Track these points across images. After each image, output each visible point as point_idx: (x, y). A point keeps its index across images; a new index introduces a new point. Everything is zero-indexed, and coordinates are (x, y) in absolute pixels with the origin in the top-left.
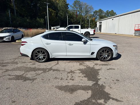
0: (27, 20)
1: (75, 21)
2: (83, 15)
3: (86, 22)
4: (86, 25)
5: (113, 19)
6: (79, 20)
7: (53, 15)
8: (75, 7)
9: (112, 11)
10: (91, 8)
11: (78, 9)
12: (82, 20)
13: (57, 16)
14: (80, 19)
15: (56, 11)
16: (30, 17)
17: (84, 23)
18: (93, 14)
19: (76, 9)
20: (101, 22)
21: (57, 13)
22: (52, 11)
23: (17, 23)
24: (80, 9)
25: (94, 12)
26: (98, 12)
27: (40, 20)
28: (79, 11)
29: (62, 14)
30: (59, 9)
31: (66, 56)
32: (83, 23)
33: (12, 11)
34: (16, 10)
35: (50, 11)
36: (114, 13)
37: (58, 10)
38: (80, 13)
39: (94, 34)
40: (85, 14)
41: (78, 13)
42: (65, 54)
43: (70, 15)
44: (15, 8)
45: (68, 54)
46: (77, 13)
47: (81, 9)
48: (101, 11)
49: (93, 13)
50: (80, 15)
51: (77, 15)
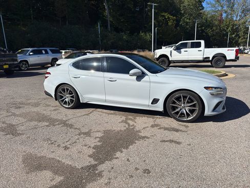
0: (124, 37)
1: (216, 33)
2: (235, 19)
3: (241, 33)
4: (240, 40)
6: (224, 30)
7: (170, 24)
8: (217, 5)
11: (225, 8)
12: (232, 29)
13: (177, 25)
14: (227, 28)
15: (176, 17)
16: (128, 32)
19: (220, 8)
21: (178, 21)
22: (169, 18)
23: (109, 42)
24: (228, 7)
27: (146, 35)
28: (226, 12)
29: (188, 21)
30: (183, 12)
31: (105, 101)
32: (233, 36)
33: (104, 24)
34: (110, 21)
35: (165, 18)
37: (181, 13)
38: (230, 17)
39: (237, 58)
40: (241, 16)
41: (224, 15)
42: (103, 97)
43: (206, 21)
44: (110, 19)
45: (109, 98)
46: (222, 15)
47: (232, 8)
50: (228, 20)
51: (221, 21)
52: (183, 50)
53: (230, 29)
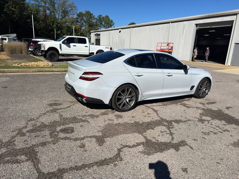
1: (43, 27)
3: (64, 31)
5: (120, 31)
9: (107, 17)
10: (73, 7)
11: (48, 5)
12: (57, 26)
14: (53, 25)
17: (61, 32)
18: (77, 18)
19: (43, 4)
20: (99, 35)
24: (50, 4)
25: (78, 15)
26: (84, 15)
28: (49, 9)
32: (59, 32)
36: (109, 20)
38: (53, 14)
40: (62, 15)
41: (48, 12)
46: (45, 11)
47: (54, 6)
48: (89, 14)
49: (75, 16)
50: (52, 17)
52: (72, 44)
53: (55, 25)
